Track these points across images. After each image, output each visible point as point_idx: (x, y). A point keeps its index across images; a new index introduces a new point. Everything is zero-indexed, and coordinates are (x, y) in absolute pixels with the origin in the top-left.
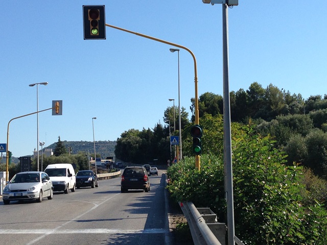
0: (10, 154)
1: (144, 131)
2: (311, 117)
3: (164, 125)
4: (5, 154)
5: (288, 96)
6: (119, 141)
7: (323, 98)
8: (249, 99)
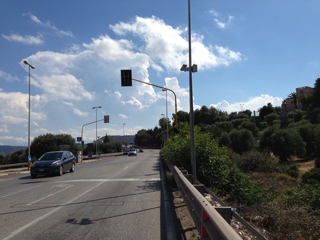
0: (83, 142)
1: (149, 130)
2: (232, 122)
3: (159, 127)
4: (80, 142)
5: (220, 112)
6: (136, 135)
7: (238, 113)
8: (201, 114)
